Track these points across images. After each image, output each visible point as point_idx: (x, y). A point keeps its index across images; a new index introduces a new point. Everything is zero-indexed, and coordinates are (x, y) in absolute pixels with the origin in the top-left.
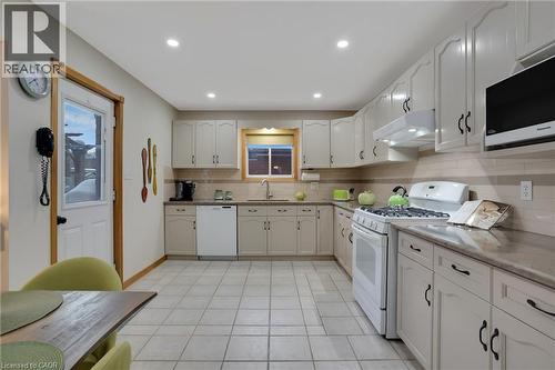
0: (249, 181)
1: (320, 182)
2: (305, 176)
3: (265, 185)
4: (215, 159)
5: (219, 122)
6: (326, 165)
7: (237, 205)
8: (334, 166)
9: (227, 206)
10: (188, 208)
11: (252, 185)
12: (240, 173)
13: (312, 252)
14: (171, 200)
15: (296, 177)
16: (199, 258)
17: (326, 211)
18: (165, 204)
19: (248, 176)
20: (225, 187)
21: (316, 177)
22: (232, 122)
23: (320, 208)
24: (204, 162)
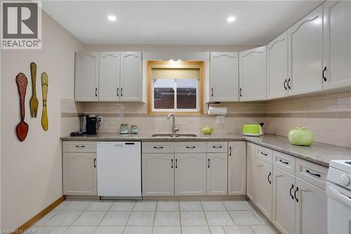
0: (155, 115)
1: (227, 115)
2: (211, 110)
3: (171, 118)
4: (120, 92)
5: (124, 53)
6: (235, 99)
7: (141, 141)
8: (242, 99)
9: (130, 142)
10: (88, 144)
11: (157, 119)
12: (145, 107)
13: (223, 192)
14: (73, 134)
15: (202, 111)
16: (101, 199)
17: (238, 147)
18: (63, 140)
19: (154, 110)
20: (131, 121)
21: (224, 110)
22: (138, 54)
23: (231, 144)
24: (107, 96)
